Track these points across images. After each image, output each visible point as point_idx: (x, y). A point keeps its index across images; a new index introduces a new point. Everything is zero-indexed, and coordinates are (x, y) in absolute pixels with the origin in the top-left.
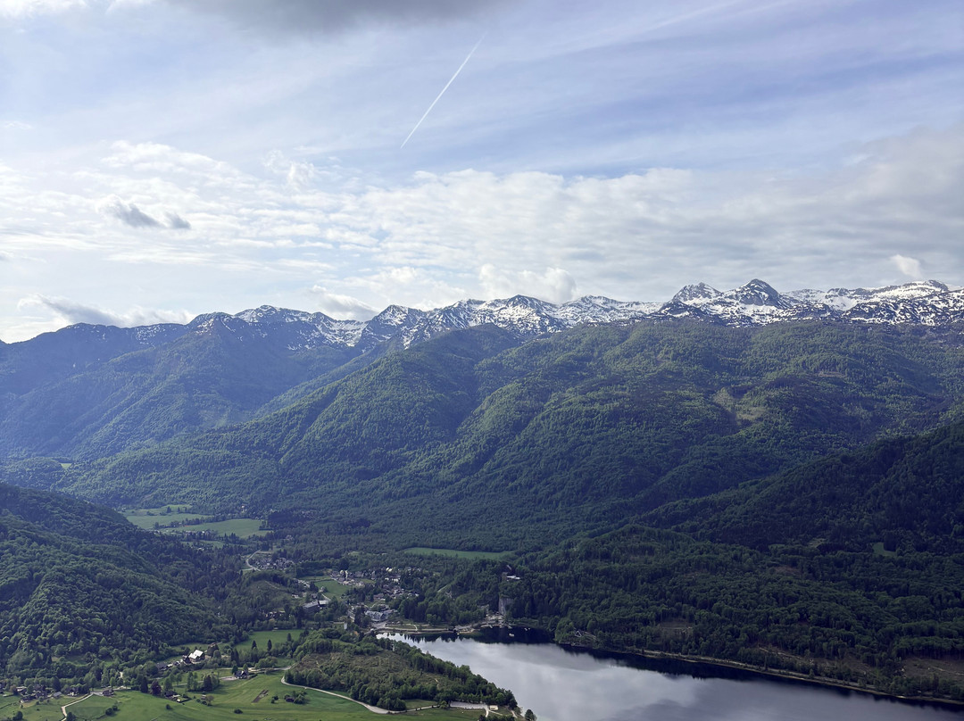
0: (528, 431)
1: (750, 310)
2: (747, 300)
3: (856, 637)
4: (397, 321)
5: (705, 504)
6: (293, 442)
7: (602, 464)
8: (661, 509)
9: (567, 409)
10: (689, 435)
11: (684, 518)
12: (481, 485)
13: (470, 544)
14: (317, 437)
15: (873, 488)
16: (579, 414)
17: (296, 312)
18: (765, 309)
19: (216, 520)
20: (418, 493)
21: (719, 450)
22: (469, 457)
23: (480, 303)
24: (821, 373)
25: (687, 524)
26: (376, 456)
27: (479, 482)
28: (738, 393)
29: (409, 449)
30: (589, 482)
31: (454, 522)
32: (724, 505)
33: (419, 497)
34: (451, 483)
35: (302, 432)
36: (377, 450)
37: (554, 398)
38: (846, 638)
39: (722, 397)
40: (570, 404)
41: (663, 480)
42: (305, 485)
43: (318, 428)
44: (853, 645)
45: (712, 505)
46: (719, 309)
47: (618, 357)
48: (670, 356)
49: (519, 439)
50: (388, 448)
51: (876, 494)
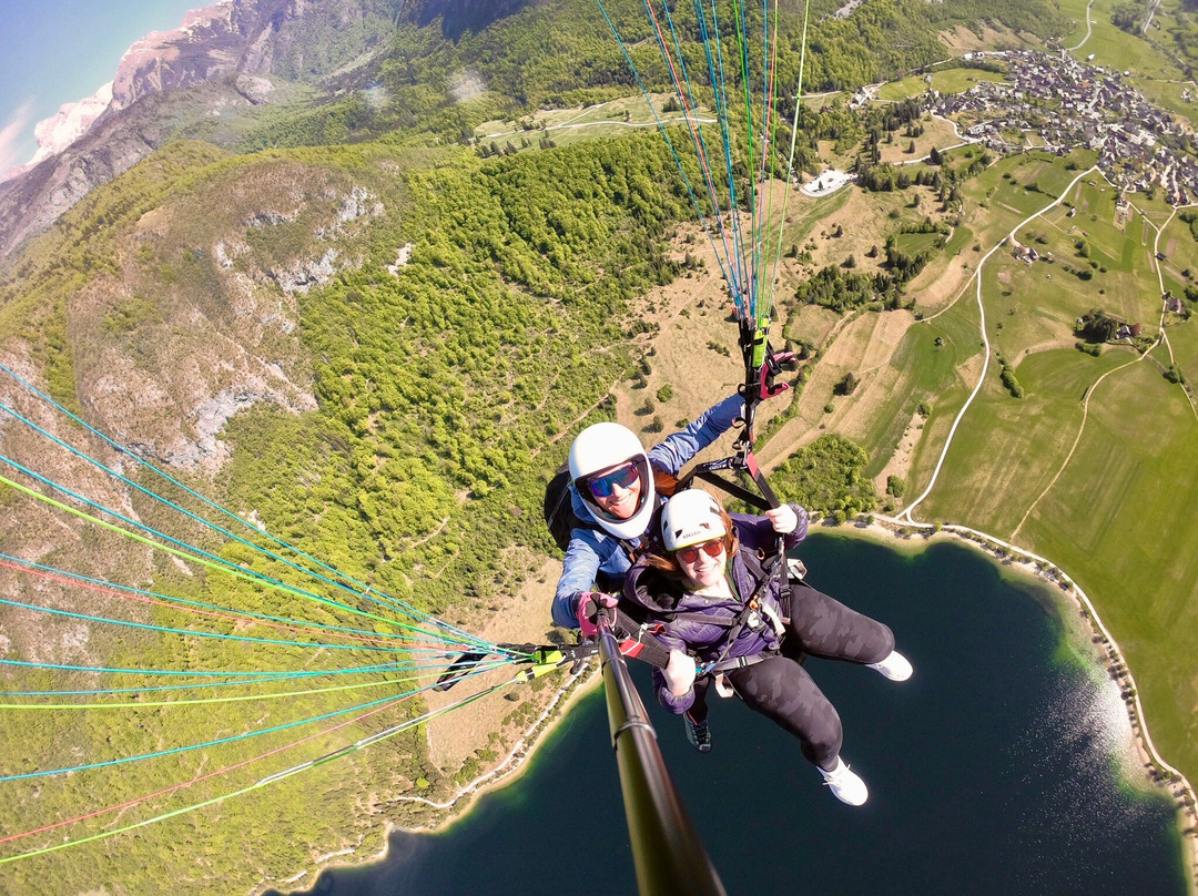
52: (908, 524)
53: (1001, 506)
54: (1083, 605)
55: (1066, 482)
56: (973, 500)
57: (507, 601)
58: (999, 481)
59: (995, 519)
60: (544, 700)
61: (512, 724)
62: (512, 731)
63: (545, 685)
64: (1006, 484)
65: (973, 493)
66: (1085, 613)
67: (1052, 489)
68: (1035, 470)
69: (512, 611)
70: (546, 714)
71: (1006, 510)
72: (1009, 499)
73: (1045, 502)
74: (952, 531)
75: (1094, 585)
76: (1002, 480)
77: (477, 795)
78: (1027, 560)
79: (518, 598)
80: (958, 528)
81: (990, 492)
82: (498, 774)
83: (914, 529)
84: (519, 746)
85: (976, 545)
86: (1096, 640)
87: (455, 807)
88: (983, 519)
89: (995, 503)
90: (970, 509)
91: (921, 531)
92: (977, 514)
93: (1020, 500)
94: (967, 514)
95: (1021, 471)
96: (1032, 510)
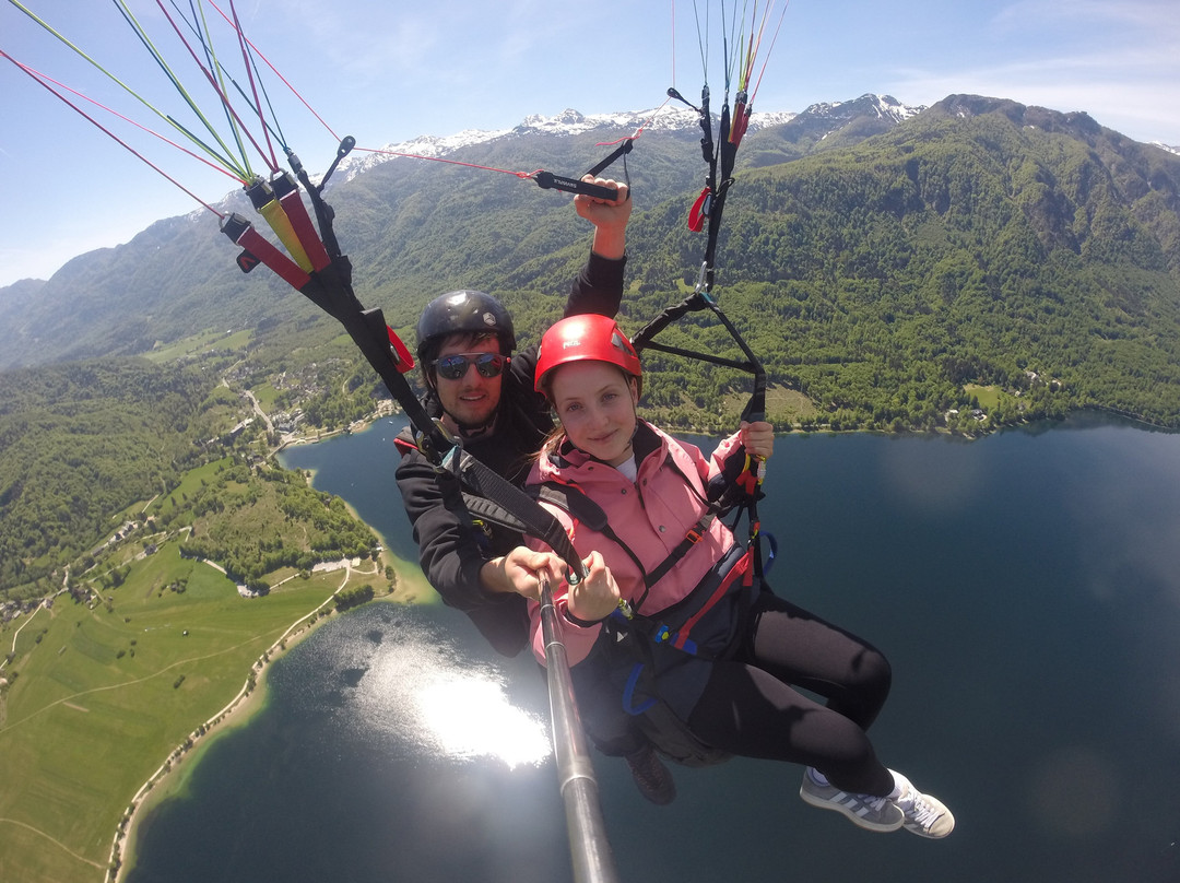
0: (427, 224)
1: (567, 127)
3: (687, 378)
5: (551, 261)
7: (478, 241)
8: (520, 269)
9: (453, 204)
10: (536, 209)
11: (538, 274)
15: (669, 236)
16: (460, 207)
18: (577, 125)
21: (557, 217)
22: (388, 252)
25: (539, 280)
30: (468, 255)
32: (565, 260)
38: (678, 381)
40: (455, 200)
41: (521, 245)
44: (685, 387)
45: (556, 260)
46: (549, 128)
49: (420, 231)
51: (671, 240)
67: (61, 841)
73: (72, 846)
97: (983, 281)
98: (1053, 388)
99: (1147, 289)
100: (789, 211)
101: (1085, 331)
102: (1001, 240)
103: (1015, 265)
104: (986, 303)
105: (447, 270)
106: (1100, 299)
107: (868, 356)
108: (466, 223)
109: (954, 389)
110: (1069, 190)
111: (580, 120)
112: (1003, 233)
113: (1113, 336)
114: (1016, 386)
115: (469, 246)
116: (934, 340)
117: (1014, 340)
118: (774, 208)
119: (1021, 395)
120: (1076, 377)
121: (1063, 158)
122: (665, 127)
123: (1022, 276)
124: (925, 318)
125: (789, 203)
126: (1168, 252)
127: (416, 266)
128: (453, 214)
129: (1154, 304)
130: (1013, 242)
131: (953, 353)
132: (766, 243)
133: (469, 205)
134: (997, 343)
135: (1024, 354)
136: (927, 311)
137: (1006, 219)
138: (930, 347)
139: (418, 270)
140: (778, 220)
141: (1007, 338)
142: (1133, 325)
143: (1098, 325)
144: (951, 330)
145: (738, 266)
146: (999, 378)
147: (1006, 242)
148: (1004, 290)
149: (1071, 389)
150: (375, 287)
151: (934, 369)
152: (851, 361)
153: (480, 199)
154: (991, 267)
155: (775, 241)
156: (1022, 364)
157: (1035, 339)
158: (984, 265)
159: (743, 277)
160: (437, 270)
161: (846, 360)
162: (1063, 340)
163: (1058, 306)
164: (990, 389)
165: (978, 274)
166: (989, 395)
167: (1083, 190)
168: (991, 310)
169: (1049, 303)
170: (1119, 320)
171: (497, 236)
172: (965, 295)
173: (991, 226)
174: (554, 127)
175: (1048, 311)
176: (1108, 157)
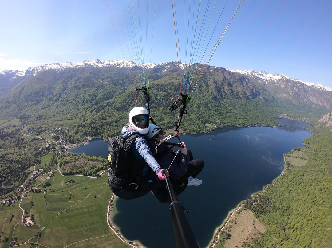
0: (66, 90)
1: (97, 64)
2: (97, 62)
4: (32, 70)
5: (109, 103)
6: (18, 99)
7: (85, 96)
9: (74, 85)
10: (97, 88)
11: (106, 106)
12: (61, 103)
13: (68, 119)
14: (23, 98)
16: (76, 86)
17: (12, 70)
19: (9, 121)
20: (48, 107)
21: (105, 91)
22: (56, 98)
23: (48, 64)
24: (113, 75)
26: (36, 100)
27: (60, 103)
28: (102, 79)
29: (42, 97)
30: (84, 100)
31: (60, 113)
32: (113, 102)
33: (49, 108)
34: (54, 104)
35: (19, 97)
36: (36, 98)
37: (69, 83)
39: (100, 80)
40: (74, 84)
41: (97, 98)
42: (23, 109)
43: (22, 95)
45: (111, 102)
47: (79, 74)
48: (88, 73)
49: (65, 92)
50: (38, 98)
52: (135, 247)
53: (110, 240)
54: (108, 216)
55: (91, 236)
56: (115, 245)
57: (245, 241)
58: (106, 245)
59: (113, 239)
60: (229, 224)
61: (234, 219)
62: (234, 218)
63: (229, 226)
64: (105, 244)
65: (114, 246)
66: (109, 215)
67: (95, 237)
68: (95, 243)
69: (242, 240)
70: (227, 222)
71: (109, 239)
72: (106, 241)
73: (99, 235)
74: (125, 241)
75: (104, 218)
76: (105, 245)
77: (238, 207)
78: (113, 228)
79: (242, 242)
80: (124, 241)
81: (110, 244)
82: (234, 211)
83: (134, 245)
84: (232, 216)
85: (122, 236)
86: (111, 211)
87: (241, 205)
88: (116, 240)
89: (111, 242)
90: (118, 243)
91: (133, 244)
92: (117, 242)
93: (104, 239)
94: (119, 243)
95: (98, 244)
96: (104, 236)
97: (205, 105)
98: (221, 123)
99: (236, 103)
100: (164, 91)
101: (225, 112)
102: (207, 96)
103: (210, 101)
104: (206, 109)
105: (78, 104)
106: (227, 106)
107: (187, 121)
108: (79, 91)
109: (204, 125)
110: (220, 84)
111: (101, 63)
112: (207, 95)
113: (230, 113)
114: (214, 123)
115: (83, 97)
116: (198, 117)
117: (212, 115)
118: (161, 91)
119: (215, 125)
120: (224, 121)
121: (218, 78)
122: (123, 66)
123: (212, 103)
124: (195, 113)
125: (164, 90)
126: (240, 95)
127: (67, 103)
128: (74, 88)
129: (238, 105)
130: (210, 96)
131: (202, 119)
132: (161, 99)
133: (79, 86)
134: (209, 116)
135: (215, 118)
136: (195, 111)
137: (208, 92)
138: (198, 118)
139: (68, 104)
140: (162, 94)
141: (211, 115)
142: (234, 110)
143: (227, 111)
144: (200, 115)
145: (156, 104)
146: (211, 122)
147: (208, 97)
148: (209, 106)
149: (224, 123)
150: (56, 108)
151: (200, 122)
152: (185, 122)
153: (81, 84)
154: (206, 102)
155: (162, 98)
156: (215, 120)
157: (216, 115)
158: (205, 102)
159: (158, 106)
160: (75, 104)
161: (184, 122)
162: (221, 114)
163: (219, 108)
164: (210, 124)
165: (204, 104)
166: (210, 125)
167: (223, 84)
168: (207, 110)
169: (218, 108)
170: (231, 110)
171: (90, 95)
172: (202, 108)
173: (205, 93)
174: (94, 64)
175: (217, 109)
176: (228, 76)
